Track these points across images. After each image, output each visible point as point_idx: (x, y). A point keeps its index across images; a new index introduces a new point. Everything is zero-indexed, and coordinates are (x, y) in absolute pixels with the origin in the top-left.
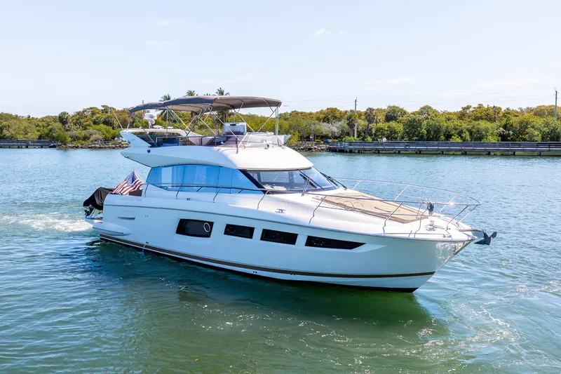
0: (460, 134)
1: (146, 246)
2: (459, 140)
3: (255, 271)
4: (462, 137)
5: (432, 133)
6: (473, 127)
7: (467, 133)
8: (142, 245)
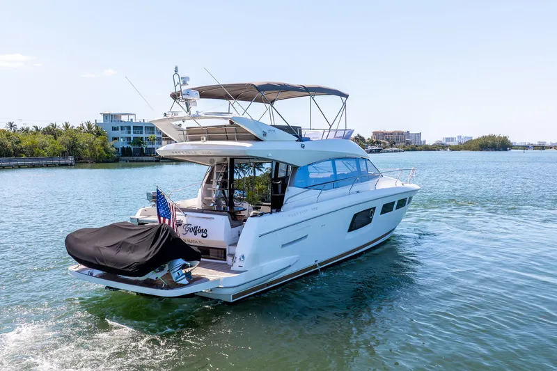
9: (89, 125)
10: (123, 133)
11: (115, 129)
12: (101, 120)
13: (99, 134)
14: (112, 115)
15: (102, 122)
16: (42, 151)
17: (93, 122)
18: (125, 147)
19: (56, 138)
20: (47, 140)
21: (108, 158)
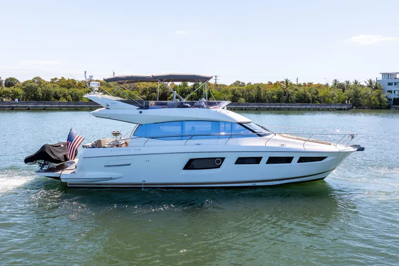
0: (65, 96)
1: (144, 184)
2: (65, 100)
3: (254, 183)
4: (66, 99)
5: (45, 95)
6: (73, 92)
7: (70, 96)
8: (141, 184)
9: (371, 82)
10: (395, 87)
11: (390, 84)
12: (380, 78)
13: (376, 88)
14: (388, 74)
15: (381, 79)
16: (330, 100)
17: (374, 80)
18: (396, 98)
19: (343, 91)
20: (337, 92)
21: (381, 106)
